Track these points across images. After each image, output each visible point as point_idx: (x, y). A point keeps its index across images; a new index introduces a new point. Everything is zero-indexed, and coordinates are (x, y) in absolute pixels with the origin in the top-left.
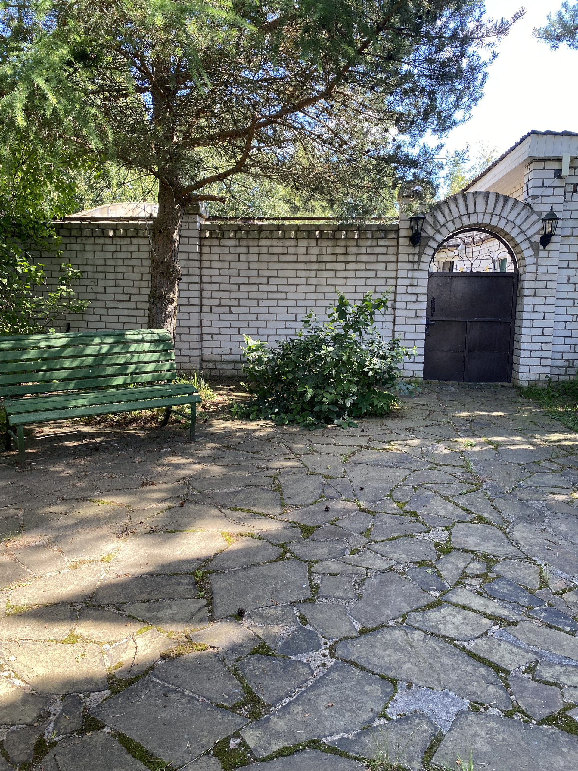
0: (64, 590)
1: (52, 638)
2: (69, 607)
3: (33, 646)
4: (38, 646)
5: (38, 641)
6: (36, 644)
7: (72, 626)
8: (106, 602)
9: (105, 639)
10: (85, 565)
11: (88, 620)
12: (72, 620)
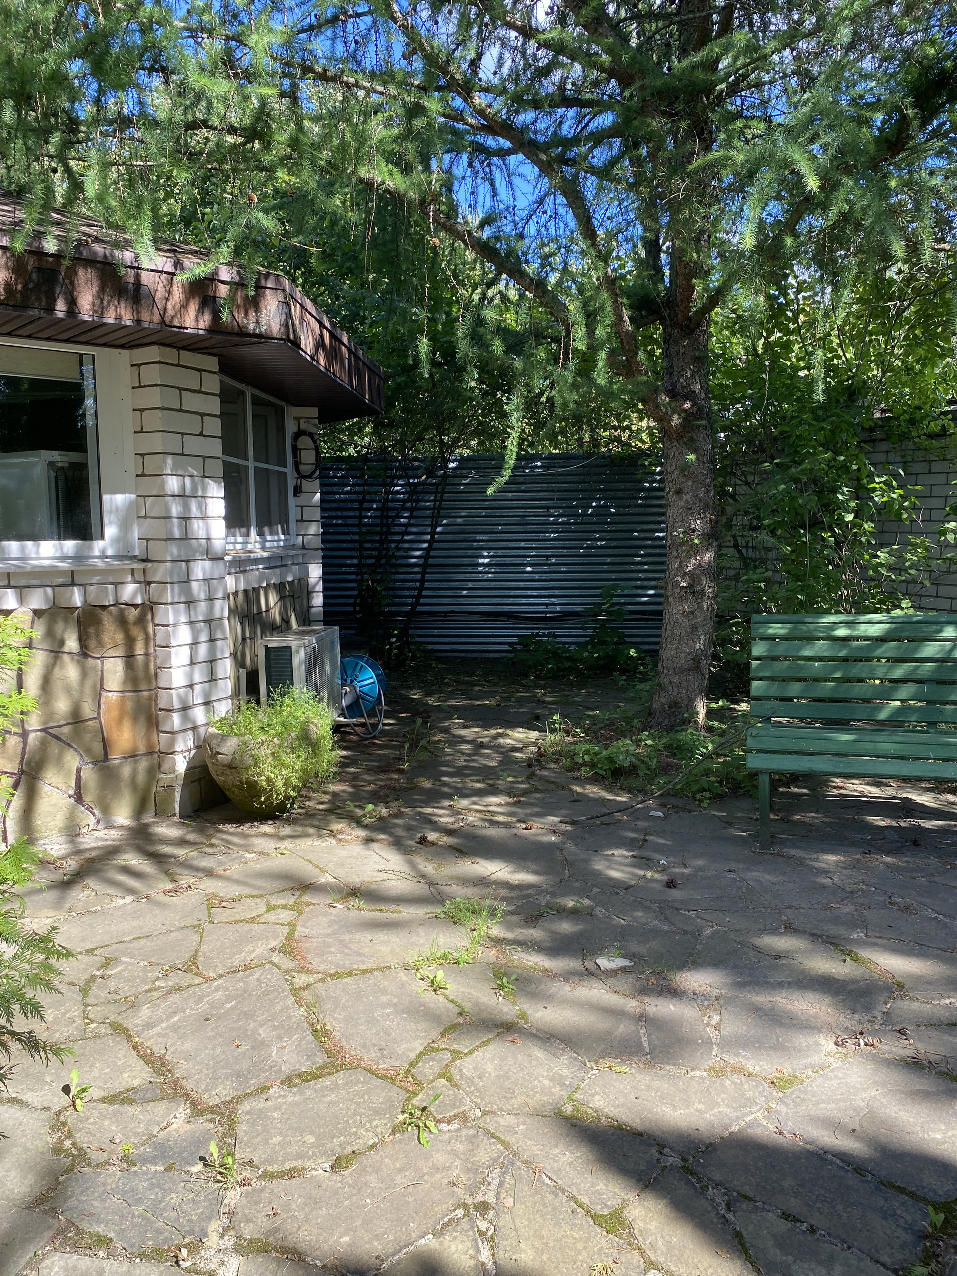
0: (668, 1110)
1: (585, 1200)
2: (654, 1151)
3: (551, 1197)
4: (556, 1202)
5: (563, 1191)
6: (556, 1195)
7: (631, 1196)
8: (717, 1176)
9: (662, 1259)
10: (735, 1078)
11: (664, 1197)
12: (639, 1180)
